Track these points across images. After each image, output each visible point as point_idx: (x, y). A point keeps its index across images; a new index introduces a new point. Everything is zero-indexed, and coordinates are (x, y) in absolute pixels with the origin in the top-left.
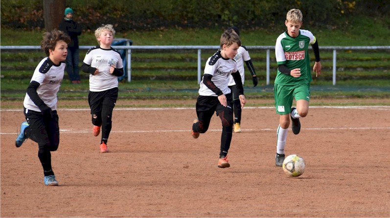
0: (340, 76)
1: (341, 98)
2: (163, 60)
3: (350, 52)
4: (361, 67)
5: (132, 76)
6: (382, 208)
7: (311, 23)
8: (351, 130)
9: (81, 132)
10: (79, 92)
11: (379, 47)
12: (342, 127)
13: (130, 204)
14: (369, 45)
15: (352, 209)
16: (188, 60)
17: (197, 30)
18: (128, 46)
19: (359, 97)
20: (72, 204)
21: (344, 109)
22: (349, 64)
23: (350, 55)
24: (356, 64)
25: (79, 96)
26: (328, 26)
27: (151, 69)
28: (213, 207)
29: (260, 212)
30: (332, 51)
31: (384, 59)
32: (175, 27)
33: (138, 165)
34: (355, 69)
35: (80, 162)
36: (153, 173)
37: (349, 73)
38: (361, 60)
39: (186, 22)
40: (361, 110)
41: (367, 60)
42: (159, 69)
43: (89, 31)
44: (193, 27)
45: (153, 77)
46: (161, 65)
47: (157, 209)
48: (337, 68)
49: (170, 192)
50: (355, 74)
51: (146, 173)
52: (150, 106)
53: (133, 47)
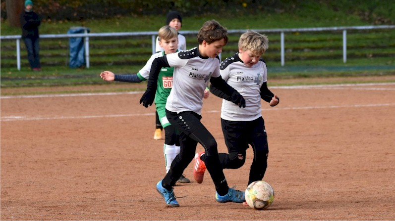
0: (288, 57)
1: (288, 78)
2: (120, 46)
3: (298, 34)
4: (308, 48)
5: (90, 63)
6: (316, 190)
7: (260, 7)
8: (295, 110)
9: (33, 118)
10: (39, 79)
11: (325, 29)
12: (286, 107)
13: (67, 193)
14: (316, 26)
15: (286, 192)
16: (143, 46)
17: (152, 16)
18: (86, 34)
19: (305, 76)
20: (9, 194)
21: (290, 90)
22: (296, 45)
23: (298, 37)
24: (303, 45)
25: (39, 83)
26: (276, 10)
27: (109, 55)
28: (149, 193)
29: (194, 198)
30: (279, 33)
31: (330, 40)
32: (131, 15)
33: (82, 151)
34: (302, 50)
35: (26, 150)
36: (95, 160)
37: (297, 54)
38: (309, 42)
39: (141, 10)
40: (306, 90)
41: (314, 41)
42: (117, 55)
43: (49, 20)
44: (148, 14)
45: (110, 62)
46: (118, 51)
47: (93, 197)
48: (286, 49)
49: (108, 178)
50: (302, 54)
51: (88, 159)
52: (104, 91)
53: (91, 34)
